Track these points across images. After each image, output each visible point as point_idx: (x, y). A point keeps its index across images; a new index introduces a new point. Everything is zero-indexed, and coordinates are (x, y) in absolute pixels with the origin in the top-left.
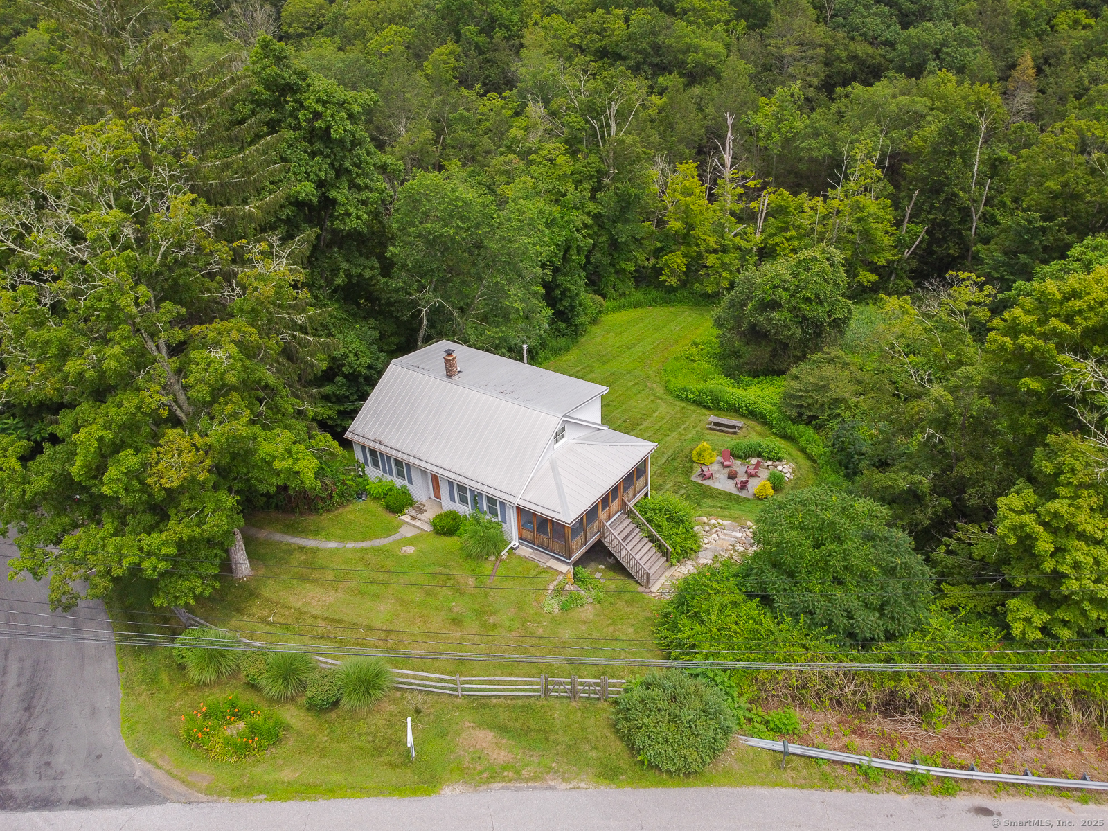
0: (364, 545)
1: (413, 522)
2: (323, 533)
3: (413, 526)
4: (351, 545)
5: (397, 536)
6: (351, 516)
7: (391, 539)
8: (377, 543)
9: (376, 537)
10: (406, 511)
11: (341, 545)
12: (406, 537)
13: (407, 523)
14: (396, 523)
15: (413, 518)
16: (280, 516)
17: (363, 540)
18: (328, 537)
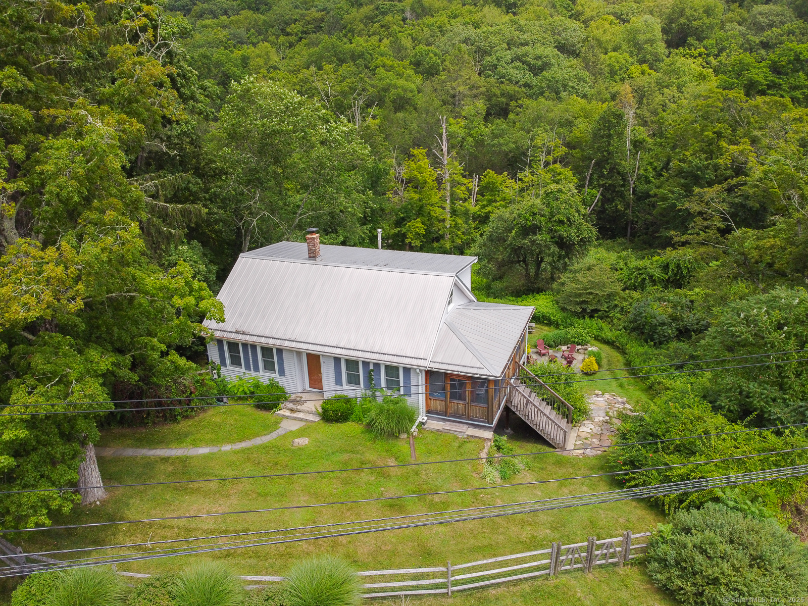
0: (243, 445)
1: (295, 415)
2: (188, 440)
3: (295, 419)
4: (227, 448)
5: (280, 432)
6: (217, 419)
7: (274, 435)
8: (259, 441)
9: (256, 436)
10: (281, 405)
11: (215, 450)
12: (291, 431)
13: (287, 417)
14: (273, 419)
15: (292, 410)
16: (128, 431)
17: (241, 440)
18: (195, 444)
